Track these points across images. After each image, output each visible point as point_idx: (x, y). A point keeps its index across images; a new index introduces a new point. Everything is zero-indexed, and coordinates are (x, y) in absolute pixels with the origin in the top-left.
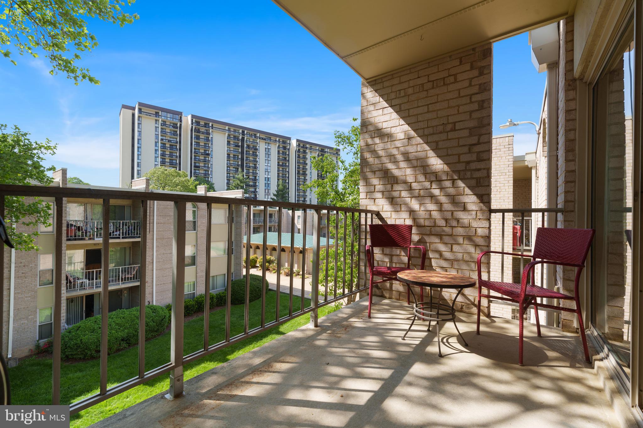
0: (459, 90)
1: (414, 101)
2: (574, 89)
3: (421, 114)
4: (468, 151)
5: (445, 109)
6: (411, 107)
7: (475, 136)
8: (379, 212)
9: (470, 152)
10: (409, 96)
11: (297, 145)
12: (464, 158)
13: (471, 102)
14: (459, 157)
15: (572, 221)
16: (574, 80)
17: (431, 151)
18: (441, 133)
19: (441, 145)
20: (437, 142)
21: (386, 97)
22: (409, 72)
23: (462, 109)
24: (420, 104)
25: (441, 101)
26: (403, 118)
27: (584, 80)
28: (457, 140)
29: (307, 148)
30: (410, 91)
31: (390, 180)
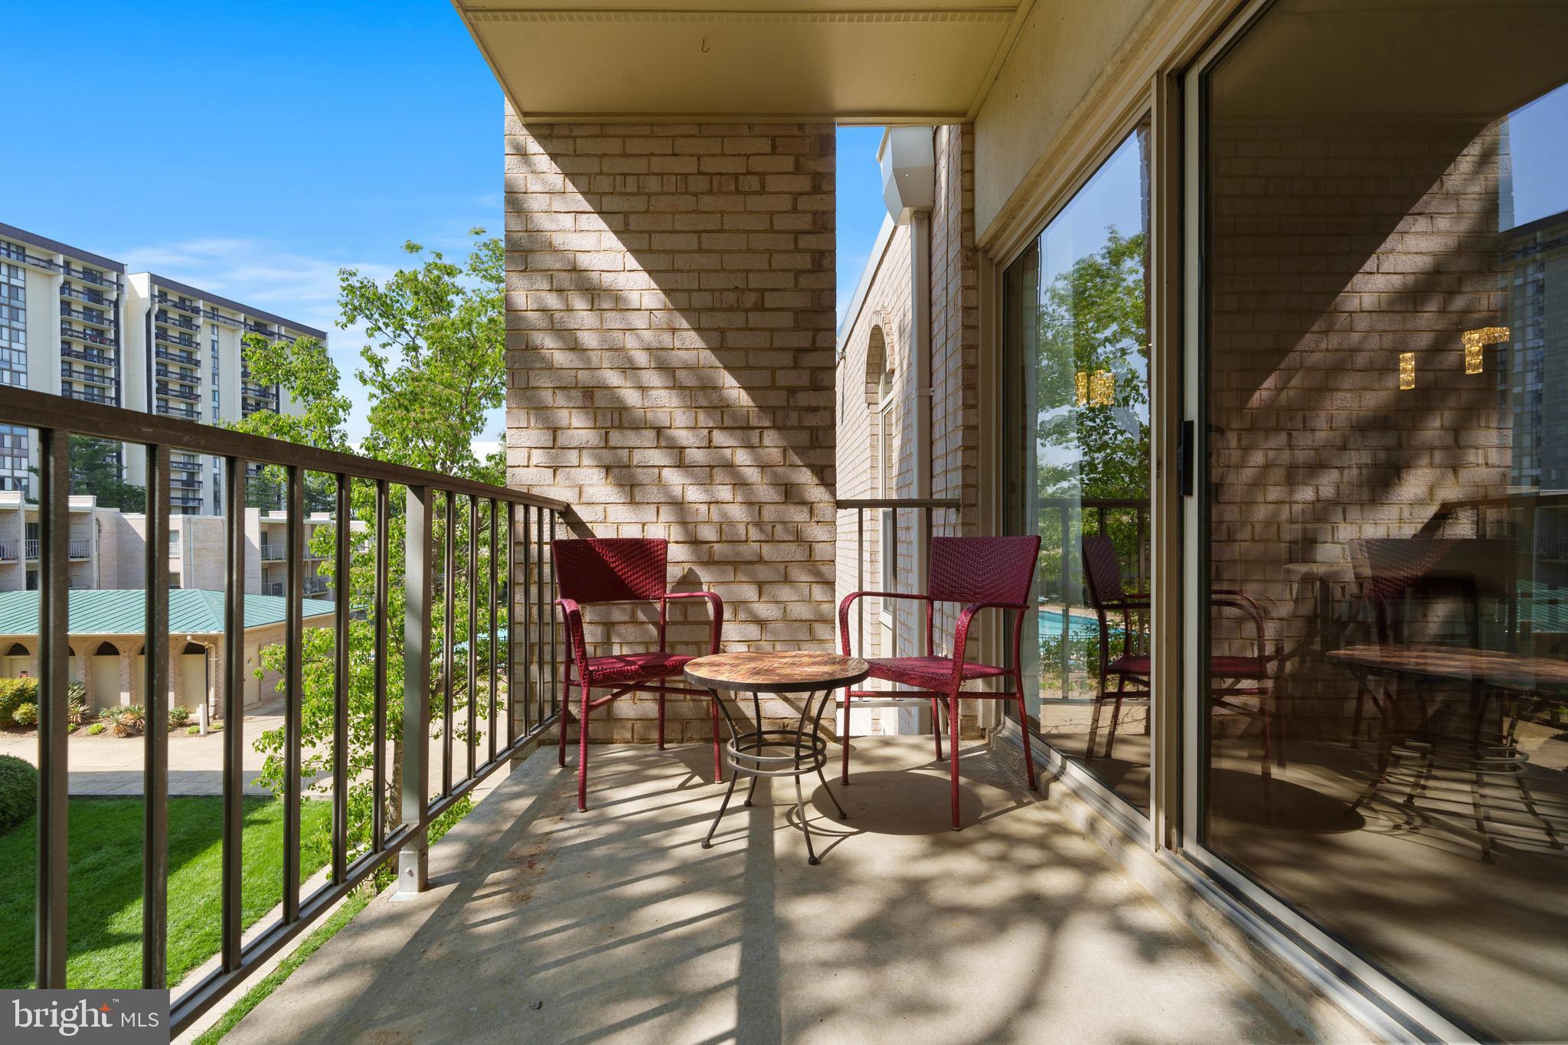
0: (772, 214)
1: (664, 213)
2: (975, 268)
3: (683, 252)
4: (792, 364)
5: (740, 251)
6: (656, 229)
7: (807, 330)
8: (568, 505)
9: (796, 366)
10: (649, 195)
11: (153, 296)
12: (785, 379)
13: (797, 250)
14: (773, 374)
15: (974, 524)
16: (975, 249)
17: (709, 352)
18: (731, 309)
19: (732, 338)
20: (722, 332)
21: (584, 181)
22: (647, 131)
23: (779, 261)
24: (679, 227)
25: (731, 231)
26: (635, 252)
27: (990, 255)
28: (768, 333)
29: (196, 310)
30: (653, 184)
31: (599, 417)
